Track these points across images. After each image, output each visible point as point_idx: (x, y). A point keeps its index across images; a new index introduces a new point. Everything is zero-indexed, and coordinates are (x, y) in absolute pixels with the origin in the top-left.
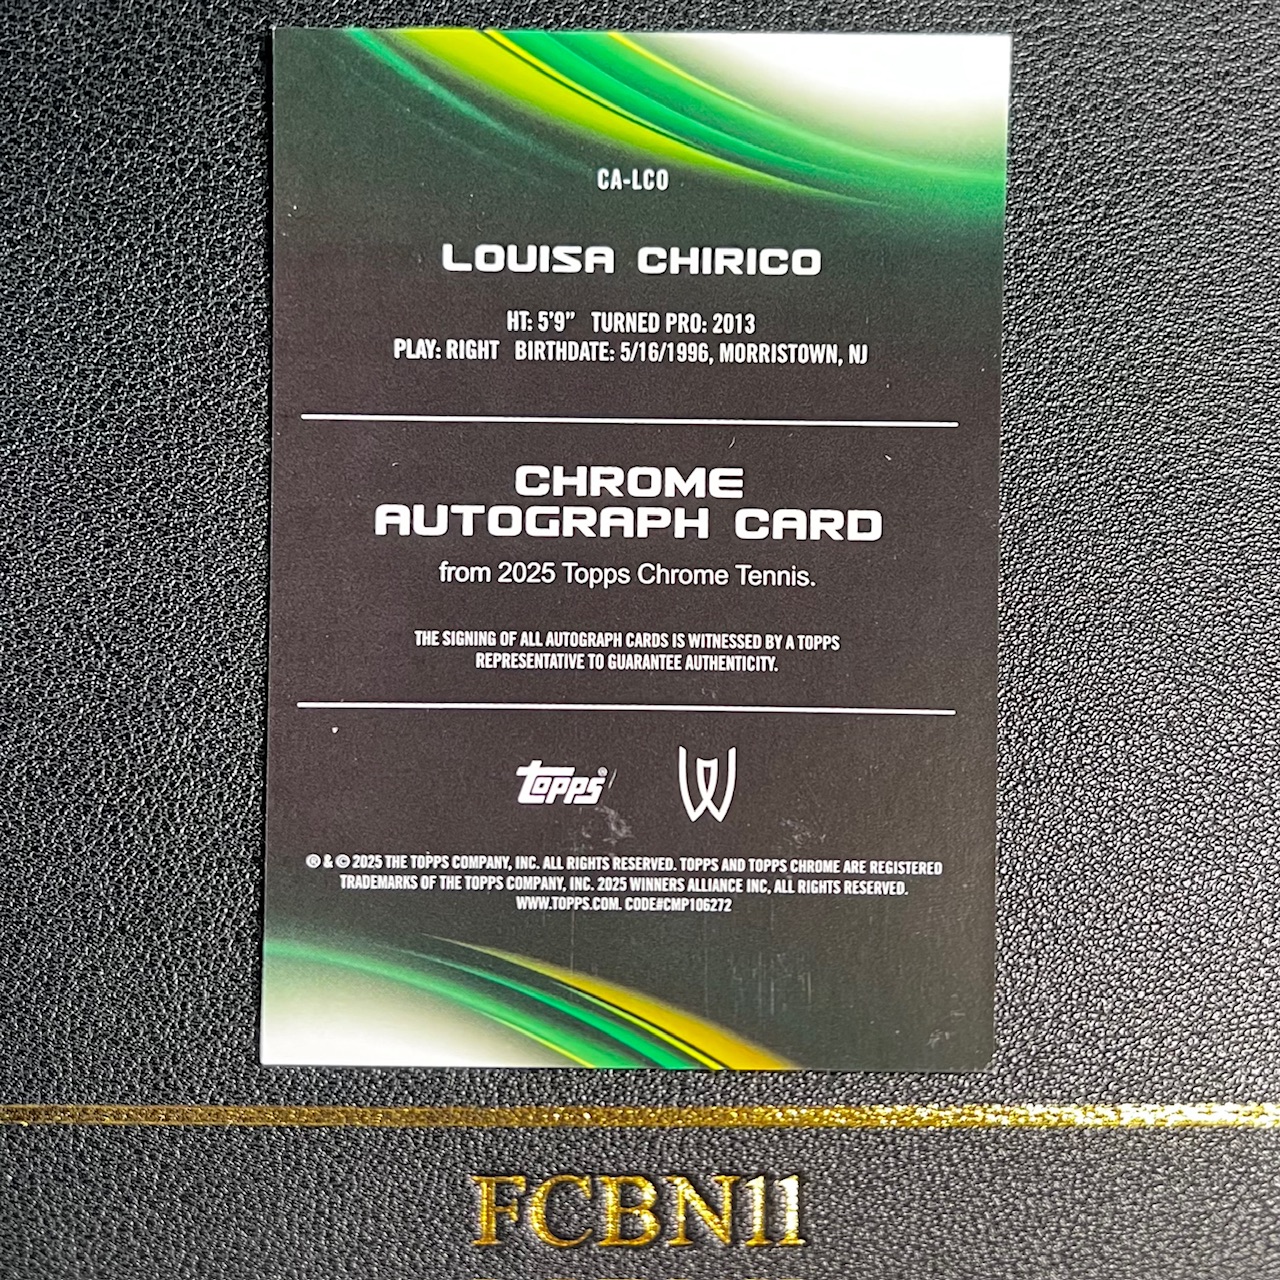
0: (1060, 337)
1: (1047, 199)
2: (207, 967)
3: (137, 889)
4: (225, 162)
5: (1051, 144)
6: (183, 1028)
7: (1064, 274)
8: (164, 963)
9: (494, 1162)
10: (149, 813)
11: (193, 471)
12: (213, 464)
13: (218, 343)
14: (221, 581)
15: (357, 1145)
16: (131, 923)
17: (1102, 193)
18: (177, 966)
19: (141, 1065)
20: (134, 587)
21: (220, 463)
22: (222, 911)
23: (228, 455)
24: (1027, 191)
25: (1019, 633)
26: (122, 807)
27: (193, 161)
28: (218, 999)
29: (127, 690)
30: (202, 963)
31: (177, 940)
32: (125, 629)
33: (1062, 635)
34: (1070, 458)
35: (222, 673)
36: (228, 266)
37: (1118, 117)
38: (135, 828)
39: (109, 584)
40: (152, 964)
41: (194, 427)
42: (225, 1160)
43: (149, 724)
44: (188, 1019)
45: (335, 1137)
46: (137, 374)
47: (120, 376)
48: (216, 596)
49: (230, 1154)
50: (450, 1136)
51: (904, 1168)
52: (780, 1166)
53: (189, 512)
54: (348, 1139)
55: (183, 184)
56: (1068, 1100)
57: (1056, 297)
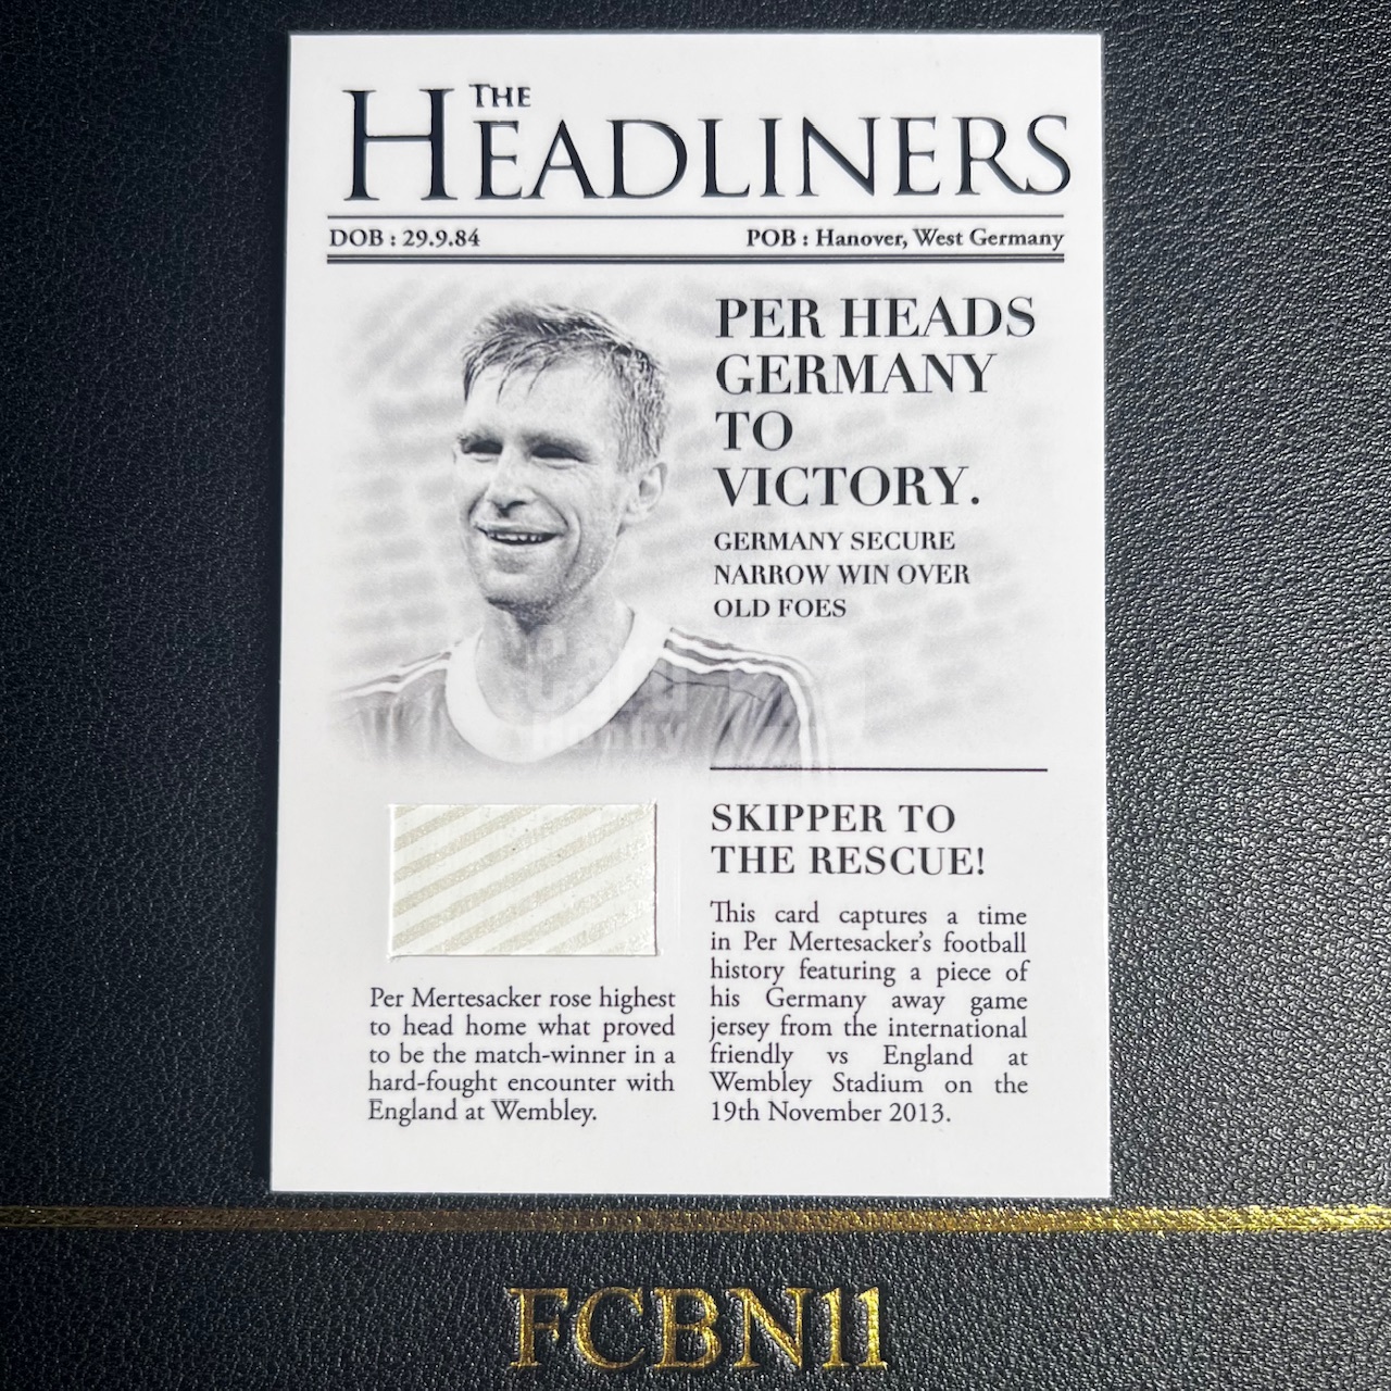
0: (1164, 346)
1: (1145, 197)
2: (211, 1050)
3: (135, 962)
4: (241, 166)
5: (1147, 139)
6: (184, 1119)
7: (1166, 277)
8: (163, 1044)
9: (533, 1273)
10: (149, 877)
11: (201, 500)
12: (223, 492)
13: (229, 360)
14: (230, 618)
15: (379, 1253)
16: (126, 999)
17: (1204, 191)
18: (177, 1049)
19: (136, 1161)
20: (135, 627)
21: (231, 490)
22: (229, 986)
23: (239, 483)
24: (1123, 189)
25: (1123, 673)
26: (119, 871)
27: (207, 166)
28: (223, 1085)
29: (126, 741)
30: (205, 1046)
31: (178, 1019)
32: (125, 672)
33: (1171, 675)
34: (1179, 478)
35: (231, 722)
36: (242, 276)
37: (1218, 109)
38: (133, 893)
39: (109, 623)
40: (150, 1047)
41: (202, 452)
42: (229, 1270)
43: (150, 778)
44: (190, 1108)
45: (354, 1244)
46: (142, 394)
47: (122, 397)
48: (225, 635)
49: (235, 1263)
50: (484, 1242)
51: (1001, 1280)
52: (860, 1278)
53: (197, 544)
54: (368, 1246)
55: (196, 190)
56: (1188, 1201)
57: (1158, 302)
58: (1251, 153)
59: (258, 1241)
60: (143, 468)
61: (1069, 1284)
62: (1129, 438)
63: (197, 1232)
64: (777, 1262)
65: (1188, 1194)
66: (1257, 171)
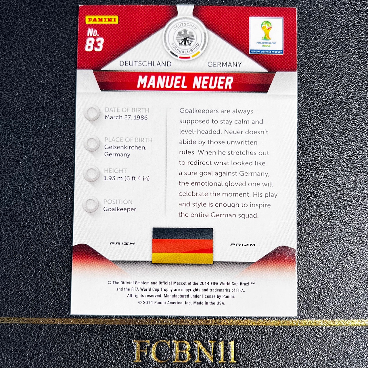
0: (314, 87)
1: (309, 46)
2: (53, 275)
3: (32, 251)
4: (63, 33)
5: (310, 30)
6: (45, 294)
7: (315, 68)
8: (39, 273)
9: (140, 336)
10: (36, 227)
11: (51, 124)
12: (57, 122)
13: (60, 86)
14: (59, 157)
15: (98, 330)
16: (30, 261)
17: (325, 44)
18: (43, 274)
19: (32, 305)
20: (33, 159)
21: (60, 122)
22: (58, 257)
23: (62, 120)
24: (303, 44)
25: (302, 175)
26: (28, 226)
27: (54, 33)
28: (56, 284)
29: (30, 190)
30: (51, 274)
31: (44, 266)
32: (30, 171)
33: (315, 175)
34: (318, 122)
35: (59, 185)
36: (63, 63)
37: (329, 23)
38: (32, 232)
39: (25, 158)
40: (36, 274)
41: (52, 111)
42: (56, 335)
43: (37, 200)
44: (46, 291)
45: (91, 328)
46: (35, 95)
47: (30, 96)
48: (58, 162)
49: (58, 333)
50: (127, 328)
51: (267, 339)
52: (229, 338)
53: (50, 136)
54: (95, 328)
55: (51, 40)
56: (318, 318)
57: (312, 75)
58: (338, 34)
59: (65, 327)
60: (35, 115)
61: (286, 340)
62: (304, 111)
63: (48, 324)
64: (207, 333)
65: (318, 316)
66: (340, 40)
